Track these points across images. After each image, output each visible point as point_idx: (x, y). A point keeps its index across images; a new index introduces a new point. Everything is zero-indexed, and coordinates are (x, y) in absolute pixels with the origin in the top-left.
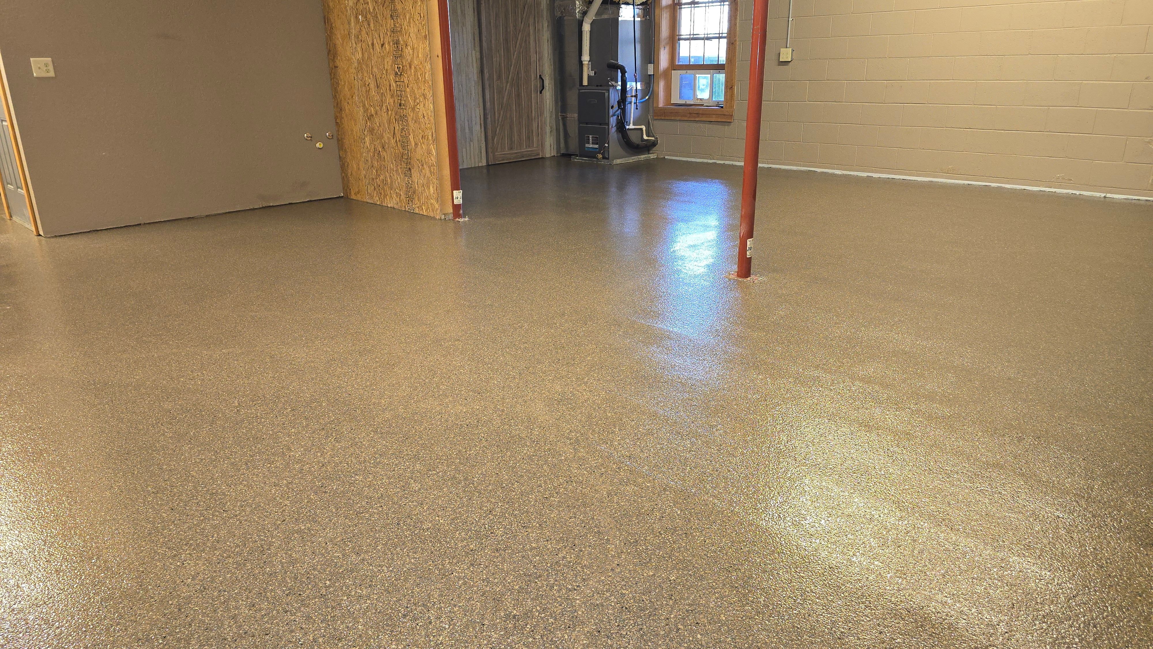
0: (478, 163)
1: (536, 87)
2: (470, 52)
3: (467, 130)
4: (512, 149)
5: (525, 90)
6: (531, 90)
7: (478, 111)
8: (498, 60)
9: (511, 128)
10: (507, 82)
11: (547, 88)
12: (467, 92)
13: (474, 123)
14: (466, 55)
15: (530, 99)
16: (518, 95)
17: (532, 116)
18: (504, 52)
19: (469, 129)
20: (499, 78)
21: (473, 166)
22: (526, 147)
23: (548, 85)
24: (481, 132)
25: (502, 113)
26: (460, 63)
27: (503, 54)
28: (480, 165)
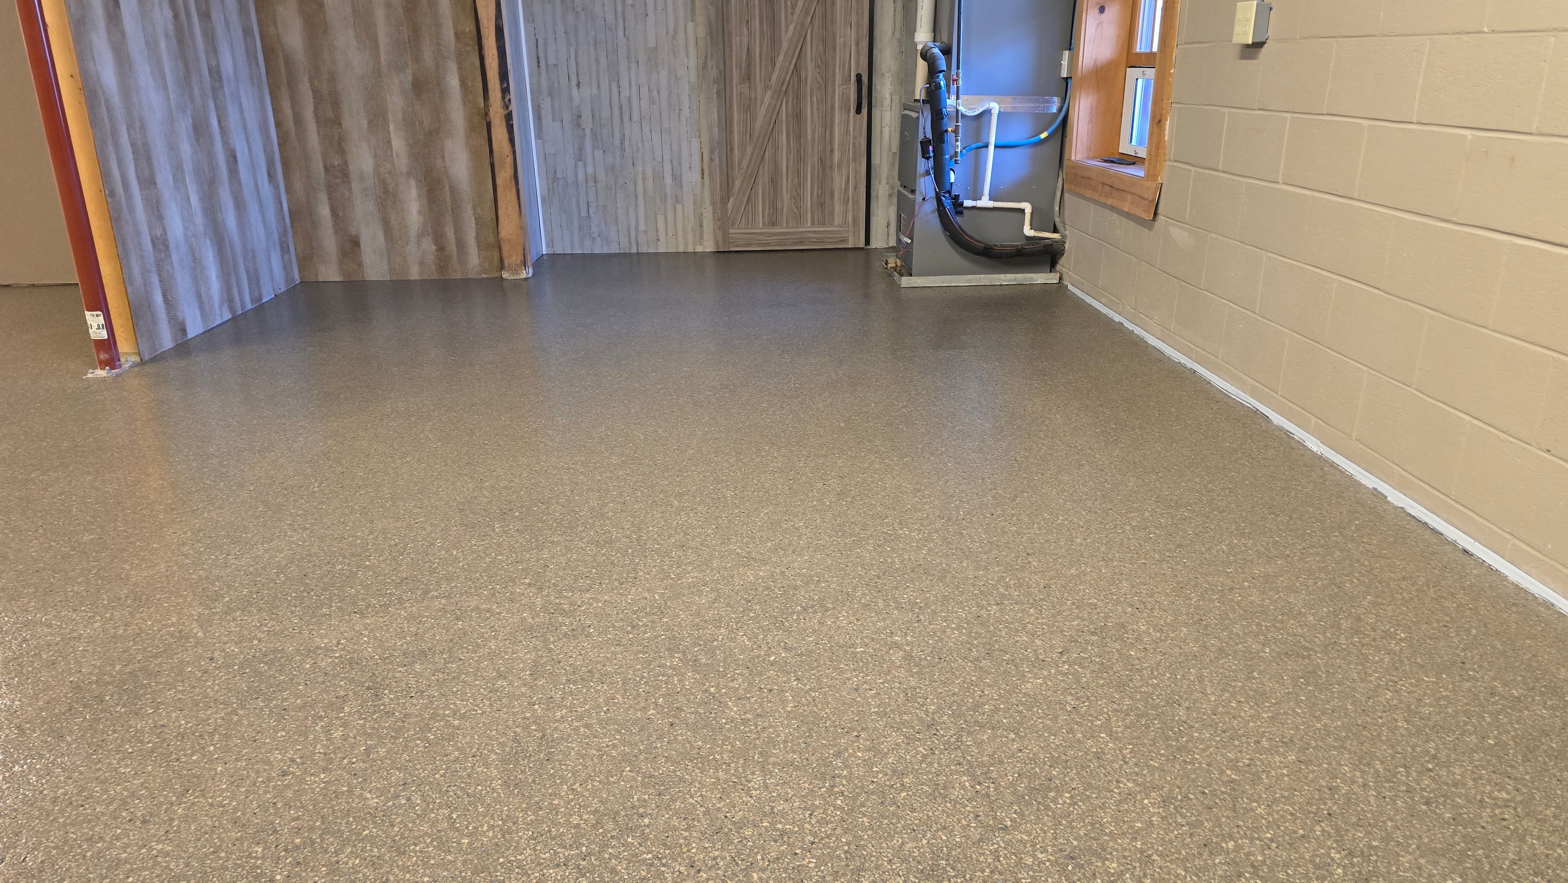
0: (695, 245)
1: (845, 97)
2: (681, 24)
3: (668, 180)
4: (774, 224)
5: (815, 107)
6: (833, 106)
7: (695, 143)
8: (745, 40)
9: (774, 183)
10: (766, 87)
11: (887, 102)
12: (670, 105)
13: (685, 167)
14: (671, 28)
15: (827, 124)
16: (798, 116)
17: (832, 160)
18: (761, 22)
19: (674, 178)
20: (748, 77)
21: (681, 250)
22: (813, 223)
23: (888, 96)
24: (703, 184)
25: (749, 150)
26: (656, 48)
27: (757, 28)
28: (699, 249)
